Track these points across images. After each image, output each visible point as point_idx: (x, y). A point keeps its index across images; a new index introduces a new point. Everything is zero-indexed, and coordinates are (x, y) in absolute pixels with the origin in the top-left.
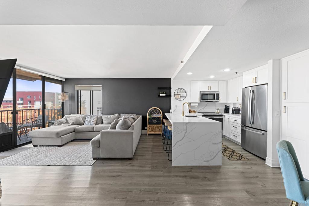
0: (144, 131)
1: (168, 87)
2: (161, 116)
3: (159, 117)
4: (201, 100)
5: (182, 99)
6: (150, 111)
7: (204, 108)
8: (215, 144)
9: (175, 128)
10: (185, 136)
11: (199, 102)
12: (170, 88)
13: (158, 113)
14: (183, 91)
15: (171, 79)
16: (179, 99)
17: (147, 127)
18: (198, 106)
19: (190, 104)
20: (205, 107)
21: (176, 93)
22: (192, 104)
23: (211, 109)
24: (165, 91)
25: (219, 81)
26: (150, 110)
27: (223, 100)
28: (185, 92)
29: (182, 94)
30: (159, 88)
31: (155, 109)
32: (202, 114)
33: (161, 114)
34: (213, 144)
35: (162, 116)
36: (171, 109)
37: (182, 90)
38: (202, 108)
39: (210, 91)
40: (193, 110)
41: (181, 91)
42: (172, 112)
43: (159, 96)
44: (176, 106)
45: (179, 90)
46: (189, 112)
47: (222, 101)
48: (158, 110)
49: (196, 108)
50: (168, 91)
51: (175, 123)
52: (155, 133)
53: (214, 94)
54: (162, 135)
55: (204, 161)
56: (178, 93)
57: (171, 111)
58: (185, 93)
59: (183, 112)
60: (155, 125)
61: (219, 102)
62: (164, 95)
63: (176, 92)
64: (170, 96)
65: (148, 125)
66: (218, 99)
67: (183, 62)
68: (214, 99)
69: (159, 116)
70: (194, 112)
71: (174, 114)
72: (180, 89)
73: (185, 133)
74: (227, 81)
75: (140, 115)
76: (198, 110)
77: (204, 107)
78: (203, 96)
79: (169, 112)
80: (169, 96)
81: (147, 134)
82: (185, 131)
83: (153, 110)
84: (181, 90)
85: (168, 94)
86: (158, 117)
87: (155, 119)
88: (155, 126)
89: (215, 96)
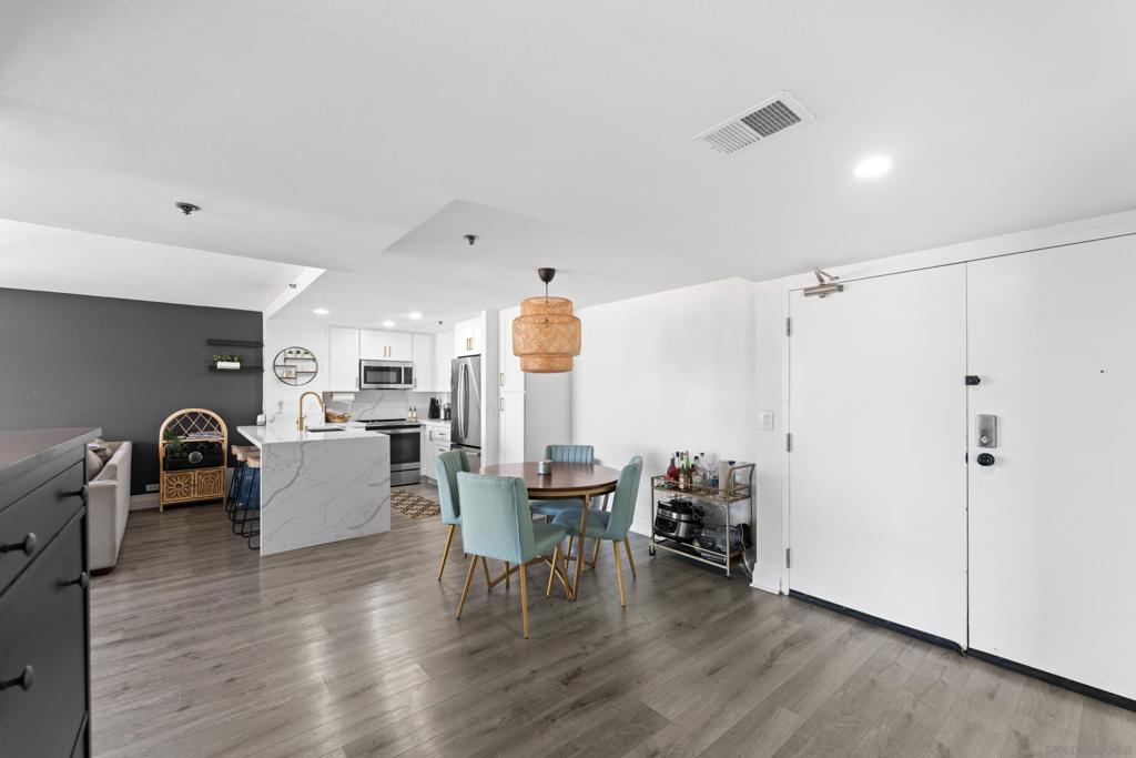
0: (144, 501)
1: (251, 338)
2: (221, 436)
3: (213, 444)
4: (363, 386)
5: (301, 380)
6: (170, 425)
7: (373, 408)
8: (375, 485)
9: (269, 457)
10: (298, 474)
11: (358, 390)
12: (259, 345)
13: (209, 429)
14: (307, 356)
15: (260, 314)
16: (292, 382)
17: (157, 481)
18: (354, 402)
19: (327, 396)
20: (379, 405)
21: (280, 361)
22: (335, 397)
23: (393, 408)
24: (239, 351)
25: (412, 333)
26: (174, 421)
27: (422, 383)
28: (314, 360)
29: (301, 366)
30: (212, 343)
31: (194, 415)
32: (365, 425)
33: (219, 429)
34: (372, 485)
35: (226, 439)
36: (261, 412)
37: (302, 352)
38: (370, 406)
39: (388, 358)
40: (340, 413)
41: (299, 356)
42: (264, 424)
43: (213, 368)
44: (281, 404)
45: (291, 352)
46: (327, 420)
47: (420, 389)
48: (207, 416)
49: (350, 407)
50: (250, 352)
51: (269, 445)
52: (194, 497)
53: (400, 369)
54: (225, 502)
55: (350, 528)
56: (288, 363)
57: (260, 419)
58: (312, 364)
59: (301, 419)
60: (197, 471)
61: (415, 390)
62: (236, 365)
63: (281, 357)
64: (259, 369)
65: (164, 475)
66: (409, 380)
67: (295, 286)
68: (400, 383)
69: (213, 439)
70: (344, 419)
71: (272, 430)
72: (294, 350)
73: (299, 468)
74: (433, 337)
75: (124, 439)
76: (355, 415)
77: (373, 404)
78: (368, 373)
79: (254, 423)
80: (254, 369)
81: (157, 510)
82: (299, 464)
83: (185, 420)
84: (298, 352)
85: (251, 363)
86: (210, 440)
87: (195, 450)
88: (194, 474)
89: (405, 375)
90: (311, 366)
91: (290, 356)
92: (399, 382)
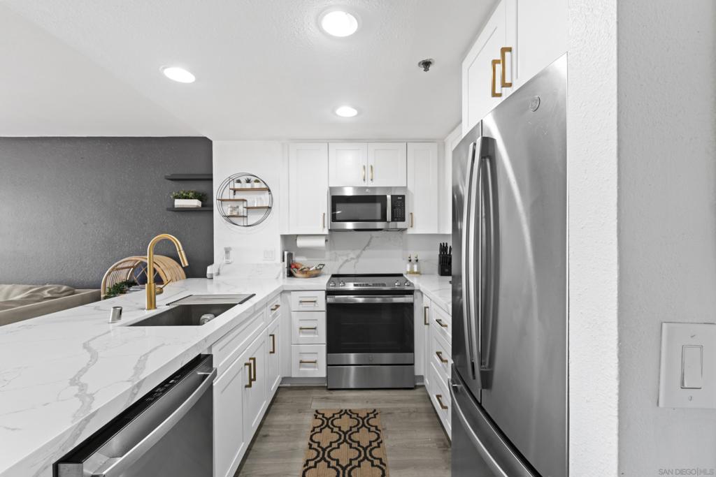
4: (333, 225)
5: (253, 219)
7: (358, 257)
11: (327, 231)
14: (257, 185)
16: (241, 221)
19: (288, 240)
20: (366, 253)
21: (229, 194)
22: (301, 243)
24: (199, 186)
25: (407, 142)
28: (266, 190)
29: (255, 200)
36: (213, 262)
38: (352, 255)
39: (371, 185)
41: (248, 186)
43: (171, 208)
44: (228, 251)
45: (239, 182)
46: (290, 274)
47: (419, 228)
53: (386, 198)
56: (239, 196)
57: (210, 269)
61: (409, 231)
63: (227, 189)
66: (399, 217)
68: (387, 220)
72: (243, 179)
77: (358, 252)
78: (338, 206)
84: (248, 181)
89: (397, 207)
90: (262, 200)
91: (237, 186)
92: (384, 219)
